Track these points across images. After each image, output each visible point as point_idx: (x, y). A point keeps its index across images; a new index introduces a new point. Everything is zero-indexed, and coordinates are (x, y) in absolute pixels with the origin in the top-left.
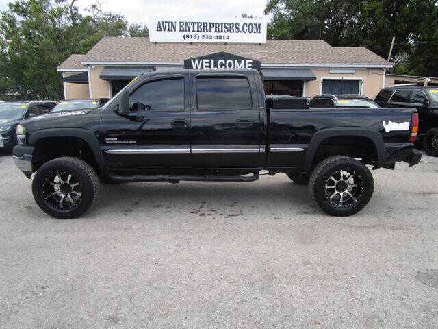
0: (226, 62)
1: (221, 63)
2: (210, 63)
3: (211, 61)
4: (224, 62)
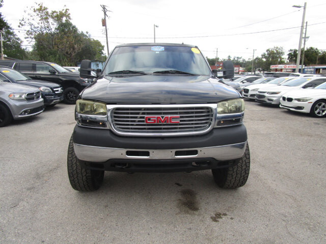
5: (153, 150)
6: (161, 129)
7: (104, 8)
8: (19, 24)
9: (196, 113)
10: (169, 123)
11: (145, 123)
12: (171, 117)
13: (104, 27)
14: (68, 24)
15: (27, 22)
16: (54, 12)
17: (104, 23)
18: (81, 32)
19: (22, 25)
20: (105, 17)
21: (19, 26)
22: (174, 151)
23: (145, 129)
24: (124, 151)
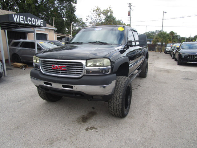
0: (31, 19)
1: (29, 19)
2: (24, 18)
3: (24, 17)
4: (31, 20)
5: (53, 83)
6: (60, 72)
7: (130, 5)
8: (86, 19)
9: (76, 65)
10: (61, 70)
11: (52, 69)
12: (62, 67)
13: (129, 16)
14: (111, 16)
15: (90, 17)
16: (104, 10)
17: (129, 14)
18: (118, 20)
19: (88, 19)
20: (130, 10)
21: (86, 20)
22: (62, 85)
23: (53, 72)
24: (43, 82)
